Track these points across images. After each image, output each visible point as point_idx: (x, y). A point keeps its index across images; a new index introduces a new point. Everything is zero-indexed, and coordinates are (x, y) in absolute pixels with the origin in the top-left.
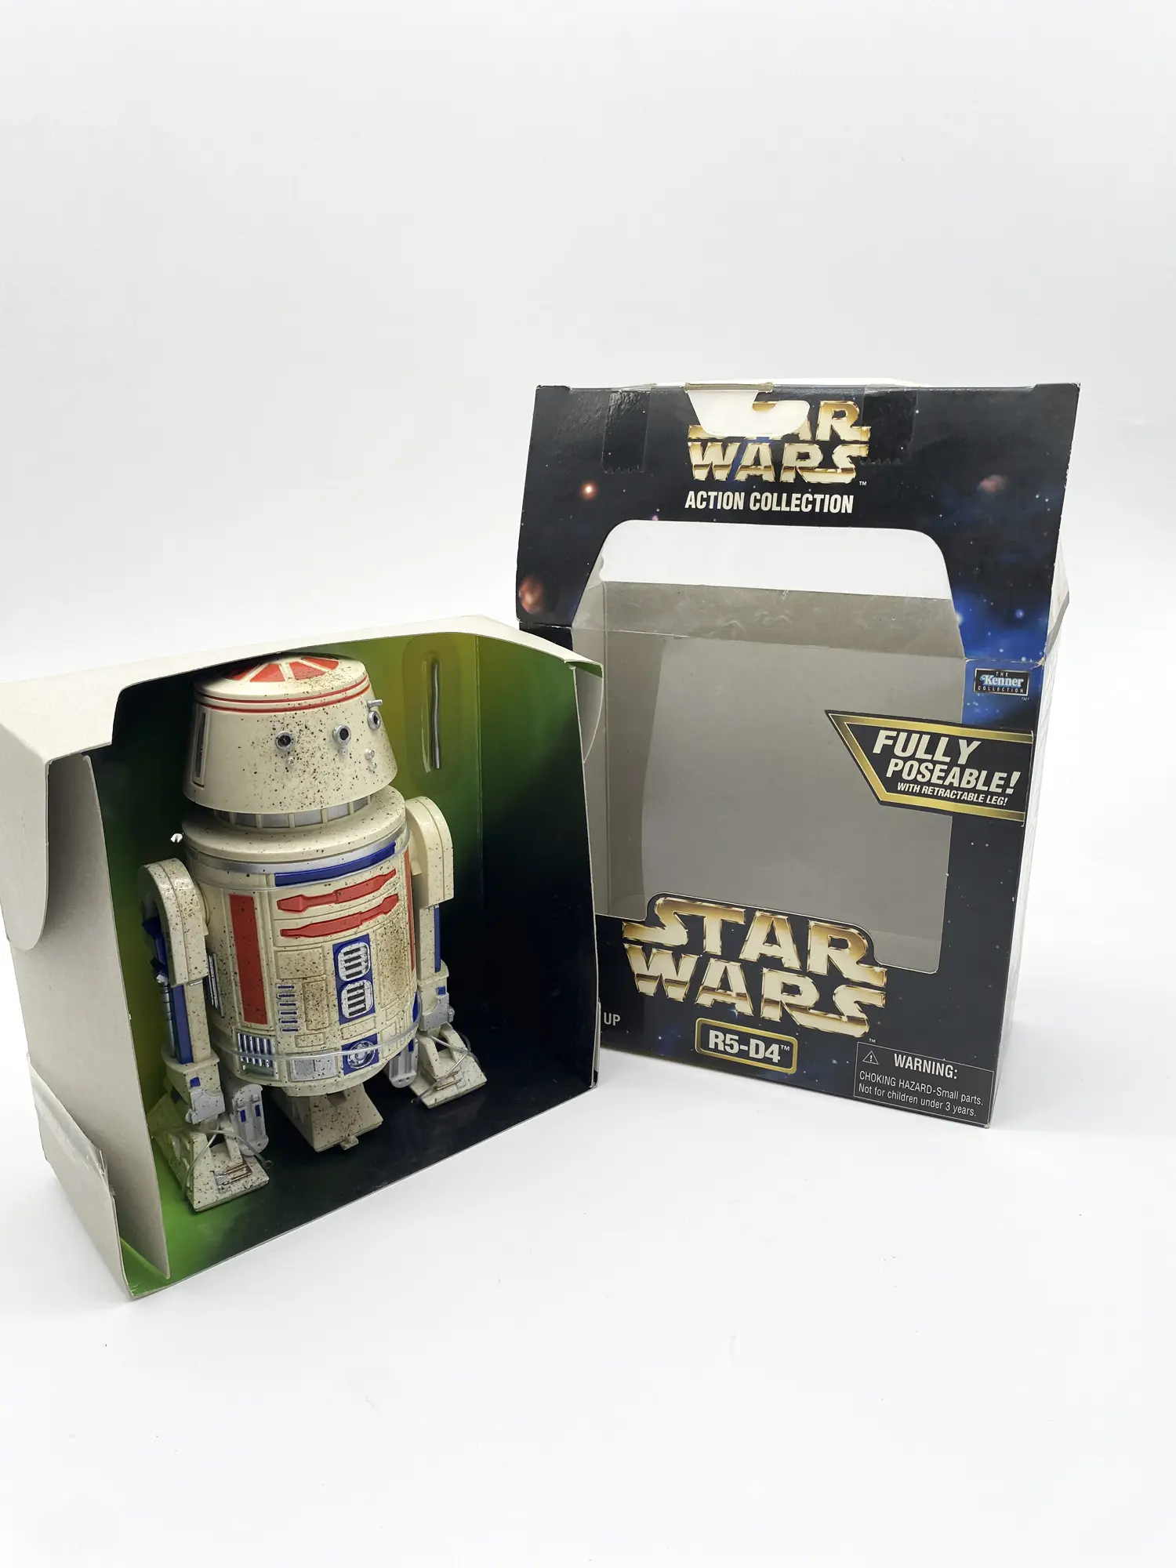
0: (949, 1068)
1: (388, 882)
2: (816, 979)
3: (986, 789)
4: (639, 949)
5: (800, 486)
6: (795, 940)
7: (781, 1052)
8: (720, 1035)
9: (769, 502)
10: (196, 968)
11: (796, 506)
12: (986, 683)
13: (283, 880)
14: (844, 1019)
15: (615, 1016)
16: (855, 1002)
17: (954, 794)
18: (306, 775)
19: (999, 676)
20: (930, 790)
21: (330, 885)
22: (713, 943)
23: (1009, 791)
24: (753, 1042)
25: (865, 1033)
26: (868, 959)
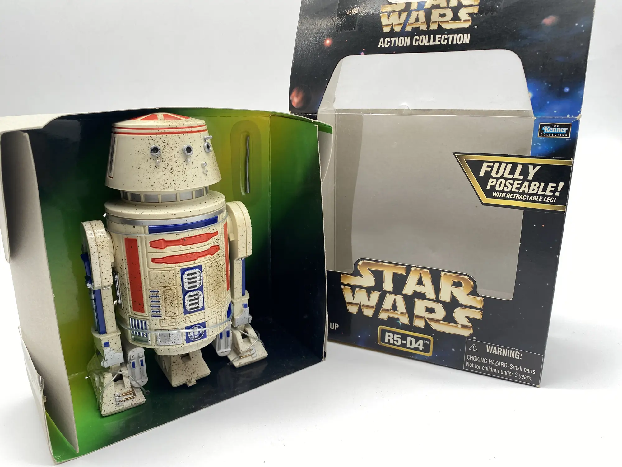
0: (517, 354)
1: (213, 237)
2: (444, 304)
3: (543, 193)
4: (349, 288)
5: (441, 31)
6: (433, 283)
7: (424, 345)
8: (391, 335)
9: (423, 40)
10: (106, 279)
11: (439, 41)
12: (545, 131)
13: (154, 230)
14: (459, 326)
15: (336, 324)
16: (466, 317)
17: (525, 197)
18: (167, 171)
19: (553, 127)
20: (511, 196)
21: (179, 234)
22: (388, 285)
23: (557, 194)
24: (409, 339)
25: (471, 334)
26: (474, 293)
